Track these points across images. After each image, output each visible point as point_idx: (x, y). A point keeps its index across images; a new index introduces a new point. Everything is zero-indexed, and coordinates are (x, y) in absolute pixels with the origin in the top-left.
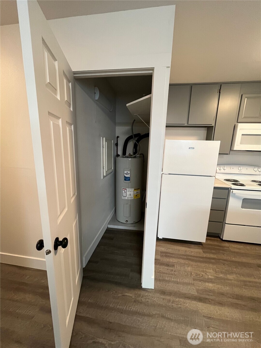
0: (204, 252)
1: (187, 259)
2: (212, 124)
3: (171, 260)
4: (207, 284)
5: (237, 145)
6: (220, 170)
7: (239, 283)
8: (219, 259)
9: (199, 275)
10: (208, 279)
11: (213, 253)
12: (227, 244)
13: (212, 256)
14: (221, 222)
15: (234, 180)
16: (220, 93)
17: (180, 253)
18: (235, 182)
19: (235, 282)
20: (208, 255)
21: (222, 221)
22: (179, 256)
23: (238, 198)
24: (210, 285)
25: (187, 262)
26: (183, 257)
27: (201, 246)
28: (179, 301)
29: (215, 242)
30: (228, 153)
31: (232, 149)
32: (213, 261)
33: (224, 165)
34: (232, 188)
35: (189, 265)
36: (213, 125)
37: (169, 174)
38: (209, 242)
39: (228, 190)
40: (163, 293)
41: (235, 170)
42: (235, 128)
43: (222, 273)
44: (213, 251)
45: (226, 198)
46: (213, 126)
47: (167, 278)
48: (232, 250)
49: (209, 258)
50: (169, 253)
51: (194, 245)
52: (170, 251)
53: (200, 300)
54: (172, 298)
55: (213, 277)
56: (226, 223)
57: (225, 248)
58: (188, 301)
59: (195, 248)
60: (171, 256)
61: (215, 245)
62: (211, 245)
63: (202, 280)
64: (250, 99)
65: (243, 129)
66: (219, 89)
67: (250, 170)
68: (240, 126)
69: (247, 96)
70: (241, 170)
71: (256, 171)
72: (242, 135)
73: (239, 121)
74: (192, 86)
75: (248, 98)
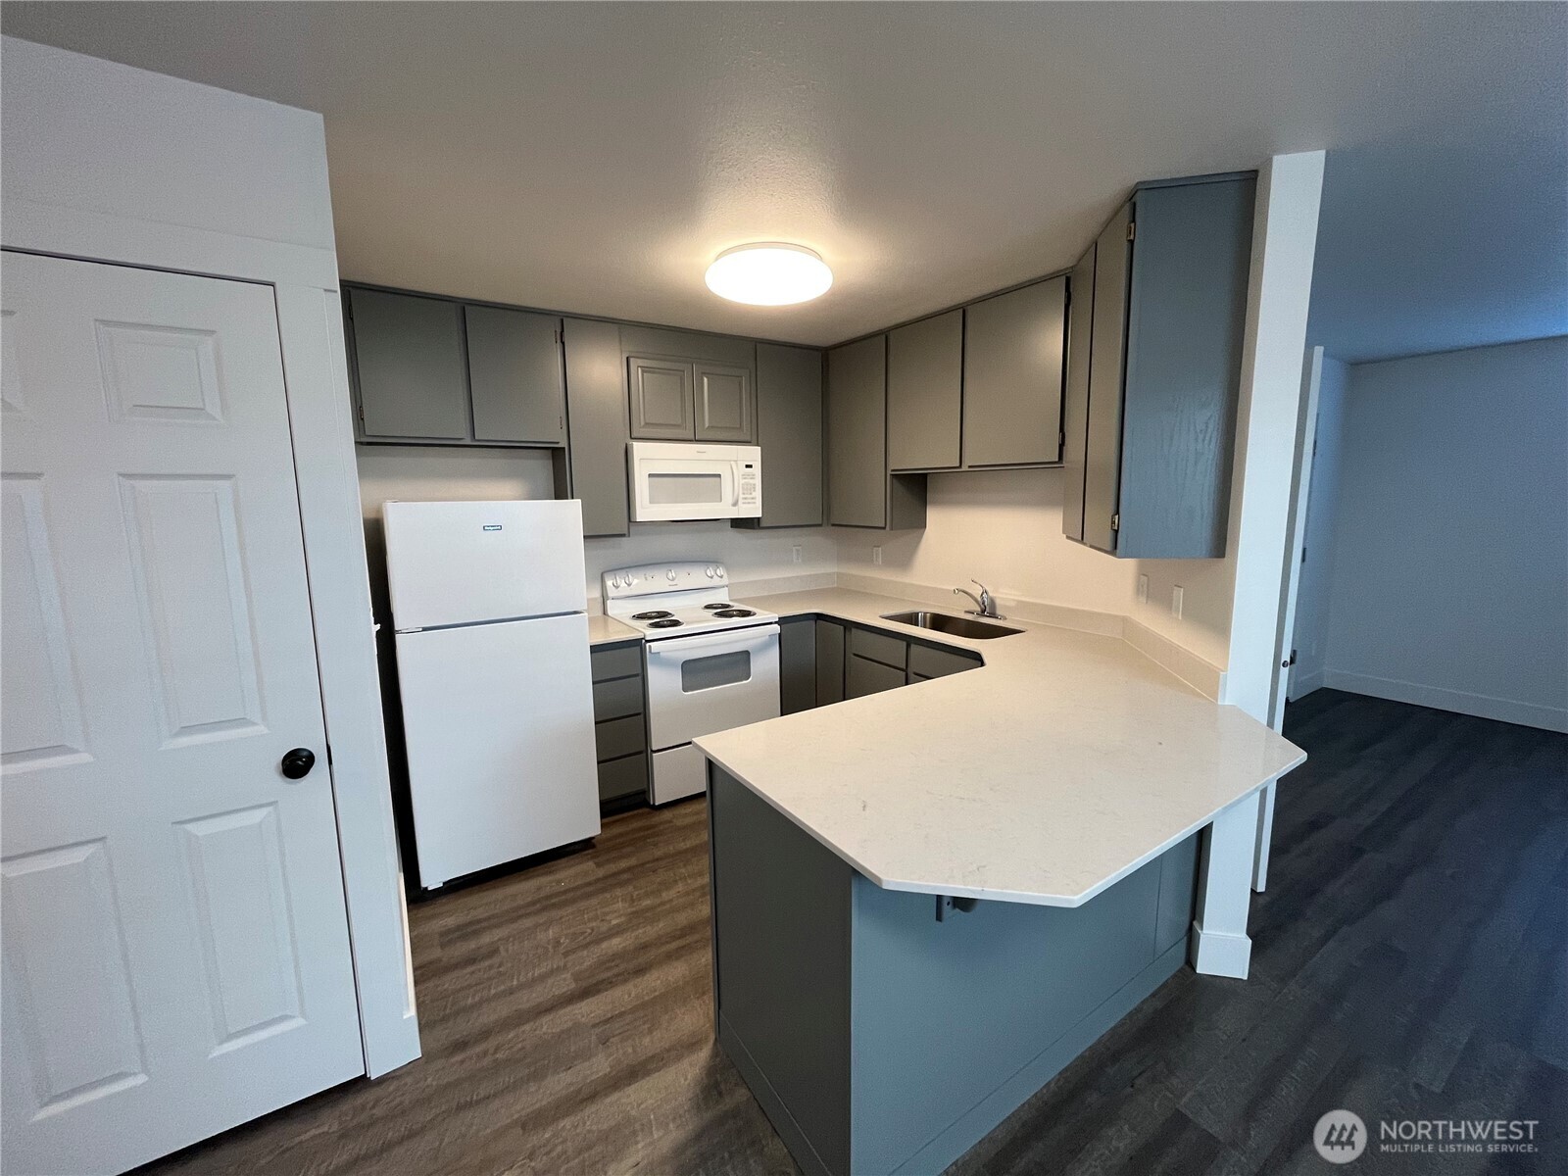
0: (598, 865)
1: (544, 909)
2: (558, 443)
3: (486, 939)
4: (604, 945)
5: (642, 507)
6: (617, 587)
7: (692, 897)
8: (643, 864)
9: (583, 933)
10: (610, 929)
11: (628, 856)
12: (667, 815)
13: (623, 864)
14: (640, 753)
15: (658, 612)
16: (563, 343)
17: (520, 902)
18: (662, 619)
19: (680, 900)
20: (613, 868)
21: (643, 748)
22: (515, 915)
23: (667, 663)
24: (616, 944)
25: (542, 919)
26: (532, 909)
27: (590, 851)
28: (517, 1036)
29: (634, 823)
30: (626, 532)
31: (632, 520)
32: (625, 876)
33: (624, 571)
34: (647, 639)
35: (548, 924)
36: (563, 444)
37: (425, 629)
38: (616, 830)
39: (639, 644)
40: (461, 1045)
41: (659, 580)
42: (627, 453)
43: (647, 895)
44: (629, 849)
45: (639, 671)
46: (564, 448)
47: (473, 998)
48: (679, 823)
49: (614, 875)
50: (479, 921)
51: (566, 859)
52: (480, 913)
53: (584, 993)
54: (490, 1044)
55: (623, 919)
56: (654, 749)
57: (661, 828)
58: (546, 1019)
59: (573, 866)
60: (484, 928)
61: (634, 831)
62: (621, 835)
63: (589, 944)
64: (649, 372)
65: (646, 457)
66: (559, 331)
67: (697, 577)
68: (638, 448)
69: (640, 362)
70: (673, 580)
71: (712, 577)
72: (650, 475)
73: (634, 435)
74: (463, 308)
75: (645, 369)
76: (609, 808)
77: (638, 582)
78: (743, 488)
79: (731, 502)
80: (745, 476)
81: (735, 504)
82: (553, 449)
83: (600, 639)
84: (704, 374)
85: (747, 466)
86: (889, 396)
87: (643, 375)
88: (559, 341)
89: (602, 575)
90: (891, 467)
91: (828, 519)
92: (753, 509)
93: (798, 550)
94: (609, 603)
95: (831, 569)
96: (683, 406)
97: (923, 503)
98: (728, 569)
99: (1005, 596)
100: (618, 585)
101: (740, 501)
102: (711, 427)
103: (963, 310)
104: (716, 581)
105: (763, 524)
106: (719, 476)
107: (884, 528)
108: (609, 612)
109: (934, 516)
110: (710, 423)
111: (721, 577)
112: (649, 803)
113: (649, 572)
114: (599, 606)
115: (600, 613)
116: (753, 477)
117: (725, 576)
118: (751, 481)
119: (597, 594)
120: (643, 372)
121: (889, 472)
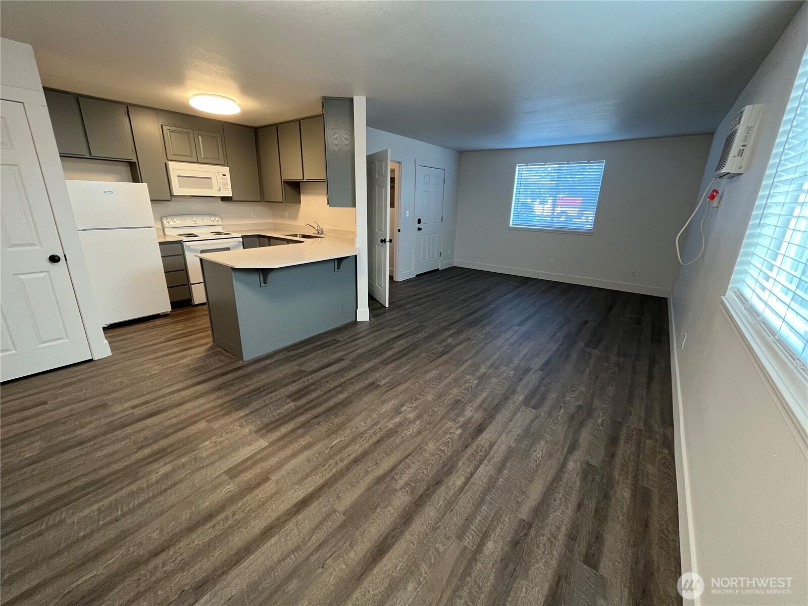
2: (132, 160)
3: (129, 336)
5: (176, 189)
10: (177, 330)
14: (186, 285)
15: (189, 234)
16: (129, 117)
20: (177, 319)
21: (187, 282)
23: (194, 251)
24: (180, 332)
27: (168, 315)
29: (186, 309)
30: (169, 199)
31: (172, 194)
33: (172, 217)
34: (184, 241)
36: (136, 161)
37: (84, 230)
38: (178, 311)
39: (180, 242)
40: (125, 352)
41: (189, 221)
42: (166, 165)
43: (191, 323)
44: (184, 315)
45: (181, 253)
46: (135, 162)
47: (127, 345)
49: (178, 321)
52: (124, 332)
53: (169, 341)
55: (182, 328)
56: (192, 283)
61: (186, 311)
63: (169, 333)
64: (173, 132)
65: (176, 169)
66: (126, 112)
67: (206, 221)
68: (171, 165)
69: (168, 128)
70: (195, 221)
71: (213, 221)
72: (178, 176)
73: (169, 158)
74: (78, 98)
75: (171, 131)
76: (174, 305)
77: (178, 222)
78: (222, 184)
79: (217, 189)
80: (222, 179)
81: (219, 190)
82: (129, 162)
83: (163, 240)
84: (199, 134)
85: (223, 175)
86: (280, 151)
87: (170, 134)
88: (127, 115)
89: (161, 218)
90: (283, 179)
91: (264, 200)
92: (229, 193)
93: (253, 212)
94: (166, 229)
95: (271, 221)
96: (191, 148)
97: (299, 193)
98: (221, 219)
99: (325, 227)
100: (169, 223)
101: (222, 189)
102: (205, 158)
103: (299, 121)
104: (215, 223)
105: (234, 199)
106: (211, 178)
107: (283, 202)
108: (166, 233)
109: (303, 198)
110: (204, 155)
111: (218, 221)
112: (192, 304)
113: (184, 218)
114: (162, 231)
115: (162, 234)
116: (226, 180)
117: (220, 221)
118: (226, 181)
119: (160, 226)
120: (170, 132)
121: (283, 181)
